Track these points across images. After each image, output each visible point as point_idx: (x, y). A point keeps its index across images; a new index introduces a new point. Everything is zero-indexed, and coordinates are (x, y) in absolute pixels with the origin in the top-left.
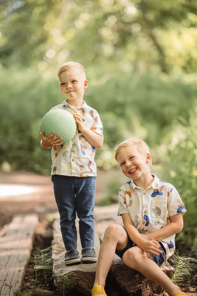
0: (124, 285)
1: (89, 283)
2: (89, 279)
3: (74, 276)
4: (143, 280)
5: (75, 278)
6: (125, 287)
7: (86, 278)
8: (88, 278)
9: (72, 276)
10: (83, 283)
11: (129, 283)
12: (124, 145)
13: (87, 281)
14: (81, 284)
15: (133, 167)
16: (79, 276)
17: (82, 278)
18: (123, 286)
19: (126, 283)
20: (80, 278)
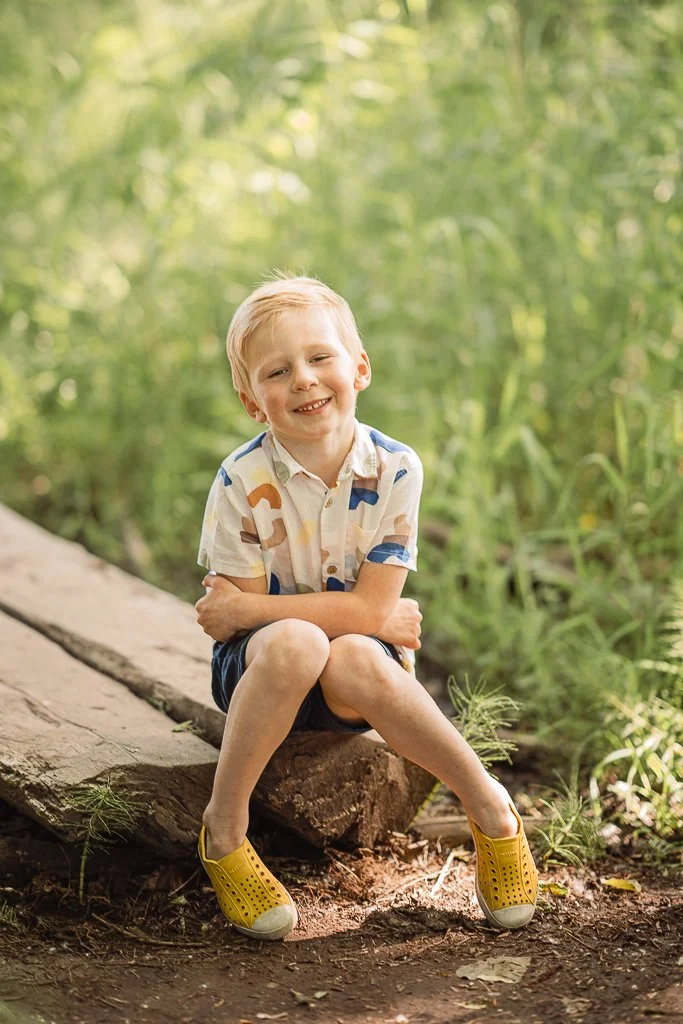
0: (307, 811)
1: (180, 808)
2: (179, 792)
3: (132, 785)
4: (365, 787)
5: (134, 793)
6: (309, 818)
7: (170, 790)
8: (176, 789)
9: (121, 787)
10: (161, 808)
11: (321, 800)
12: (293, 297)
13: (172, 801)
14: (153, 816)
15: (321, 394)
16: (145, 787)
17: (156, 791)
18: (302, 815)
19: (311, 800)
20: (150, 791)
